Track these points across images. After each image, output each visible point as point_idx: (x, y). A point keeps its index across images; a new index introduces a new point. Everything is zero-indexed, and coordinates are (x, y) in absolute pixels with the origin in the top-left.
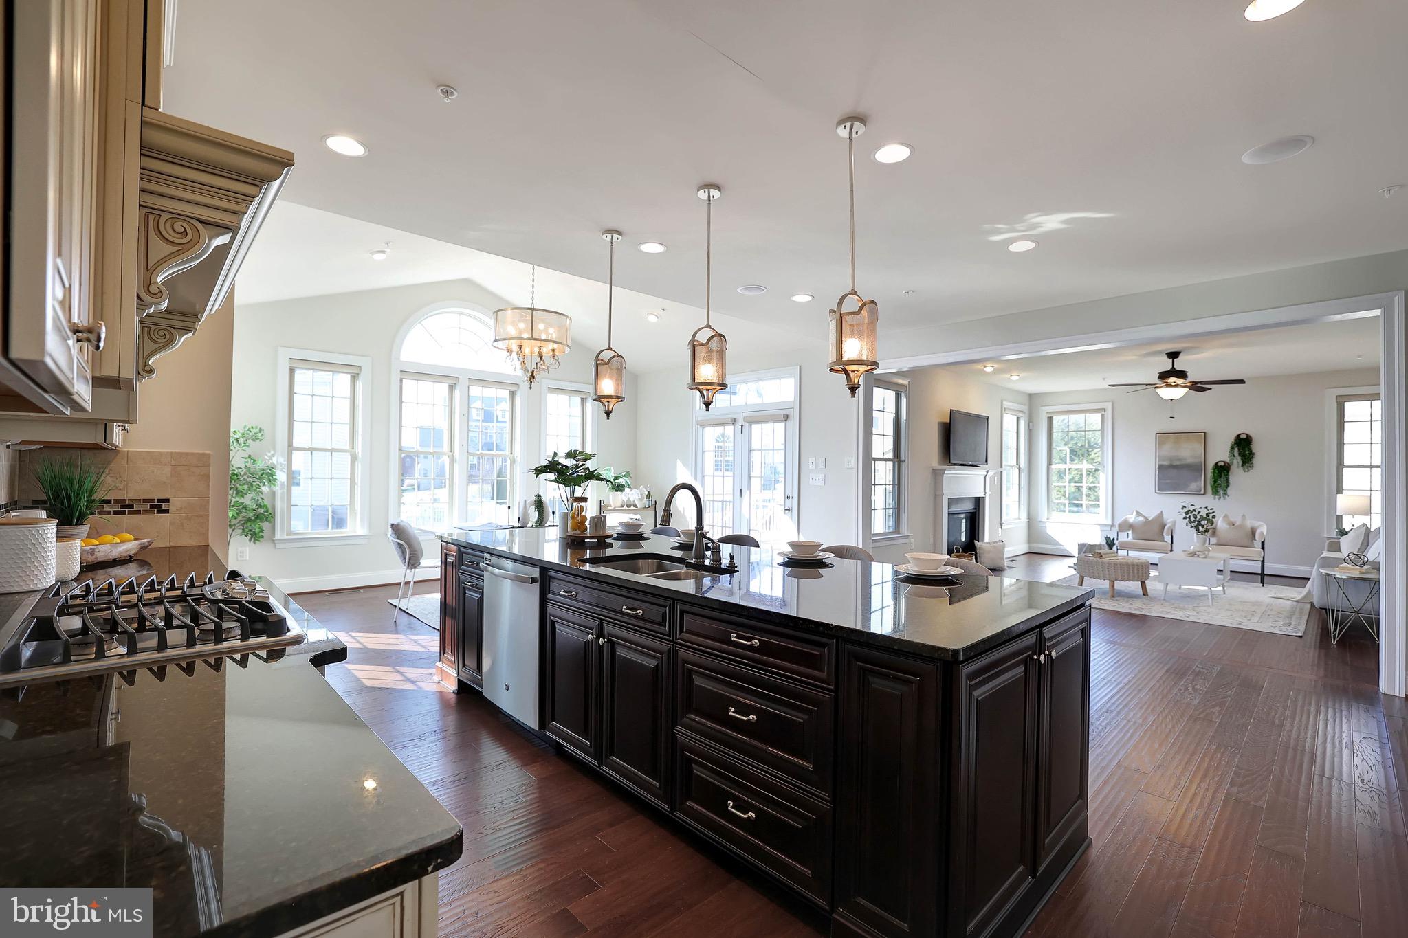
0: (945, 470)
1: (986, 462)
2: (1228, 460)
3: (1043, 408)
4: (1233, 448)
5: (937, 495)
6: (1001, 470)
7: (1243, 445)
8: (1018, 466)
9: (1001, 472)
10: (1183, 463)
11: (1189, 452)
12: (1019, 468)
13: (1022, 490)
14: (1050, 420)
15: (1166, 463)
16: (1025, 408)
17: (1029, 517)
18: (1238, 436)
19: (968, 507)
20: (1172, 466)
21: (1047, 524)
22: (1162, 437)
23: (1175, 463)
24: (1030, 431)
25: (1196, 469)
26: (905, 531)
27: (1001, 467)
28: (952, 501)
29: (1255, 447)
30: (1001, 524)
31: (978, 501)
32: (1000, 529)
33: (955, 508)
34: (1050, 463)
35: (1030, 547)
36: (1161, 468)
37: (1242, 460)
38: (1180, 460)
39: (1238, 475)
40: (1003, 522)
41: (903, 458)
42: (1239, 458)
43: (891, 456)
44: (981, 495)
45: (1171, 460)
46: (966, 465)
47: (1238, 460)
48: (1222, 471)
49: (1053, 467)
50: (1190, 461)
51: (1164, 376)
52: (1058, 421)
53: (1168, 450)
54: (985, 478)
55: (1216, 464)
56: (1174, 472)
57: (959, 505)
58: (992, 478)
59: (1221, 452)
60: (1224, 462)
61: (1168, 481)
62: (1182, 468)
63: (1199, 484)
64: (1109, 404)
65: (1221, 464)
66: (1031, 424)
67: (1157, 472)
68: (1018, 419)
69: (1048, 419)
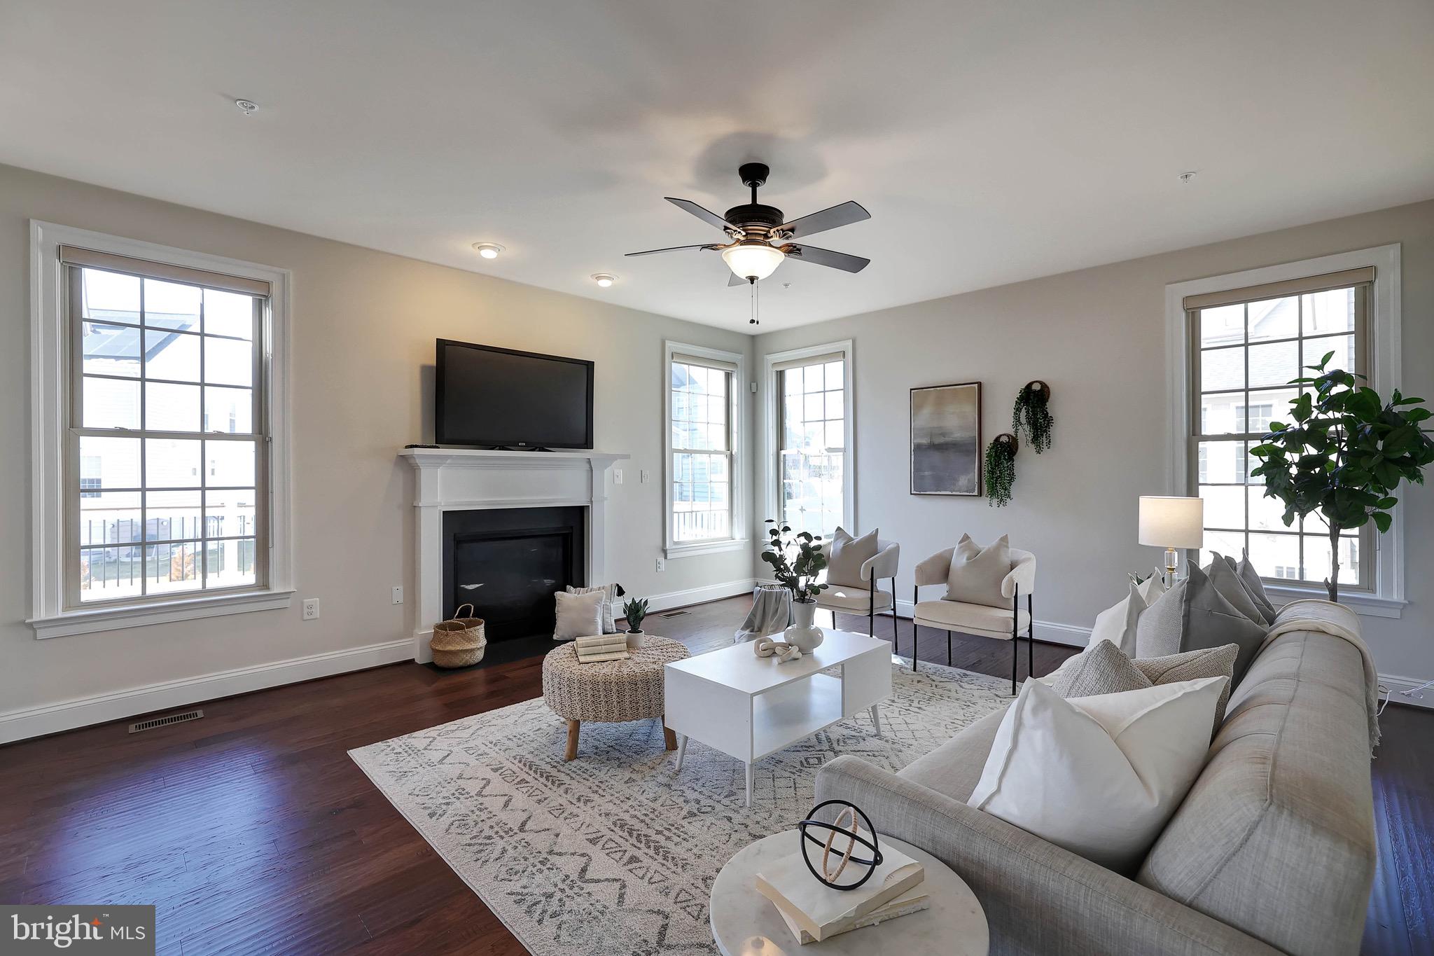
1: (588, 442)
2: (1011, 432)
3: (769, 357)
4: (1018, 410)
7: (1035, 401)
8: (727, 451)
10: (947, 439)
11: (955, 420)
12: (731, 455)
14: (781, 376)
15: (925, 441)
18: (1030, 385)
22: (919, 395)
23: (938, 441)
24: (753, 395)
28: (457, 518)
29: (1056, 407)
34: (779, 448)
35: (755, 584)
36: (918, 449)
37: (1033, 431)
38: (943, 435)
39: (1028, 462)
42: (1027, 427)
44: (581, 502)
45: (931, 436)
47: (1025, 433)
48: (1005, 450)
49: (783, 453)
50: (957, 436)
51: (739, 216)
52: (792, 376)
53: (926, 417)
55: (997, 439)
56: (936, 457)
59: (1002, 417)
60: (1008, 436)
61: (926, 473)
62: (947, 449)
63: (970, 476)
64: (850, 343)
65: (1004, 439)
66: (754, 385)
67: (912, 456)
68: (728, 376)
69: (777, 375)
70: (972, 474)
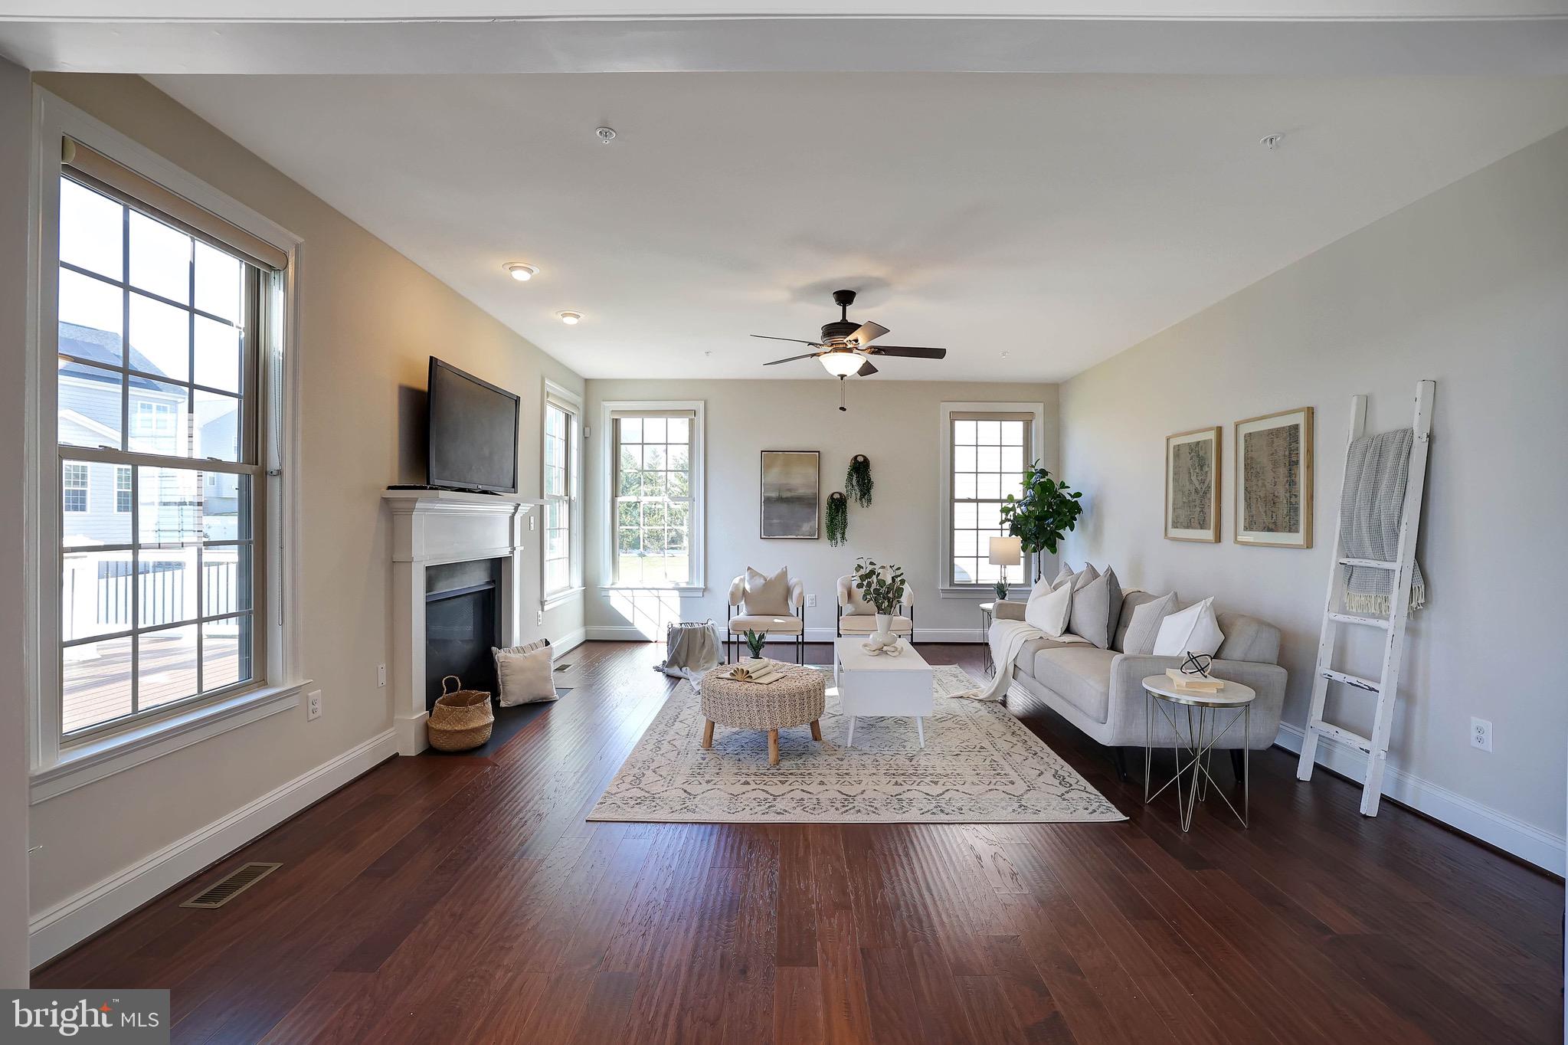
0: (415, 500)
1: (514, 487)
2: (844, 491)
3: (606, 404)
4: (850, 475)
5: (395, 564)
6: (541, 502)
7: (860, 469)
8: (567, 498)
9: (542, 507)
10: (793, 494)
11: (800, 480)
12: (570, 502)
13: (574, 537)
14: (616, 423)
15: (774, 495)
16: (579, 400)
17: (585, 583)
18: (856, 457)
19: (477, 580)
20: (781, 500)
21: (611, 593)
22: (769, 457)
23: (785, 495)
24: (586, 440)
25: (809, 502)
26: (283, 677)
27: (542, 497)
28: (434, 574)
29: (875, 474)
30: (542, 603)
31: (497, 568)
32: (540, 612)
33: (444, 588)
34: (615, 495)
35: (586, 632)
36: (768, 502)
37: (861, 491)
38: (790, 490)
39: (856, 512)
40: (545, 598)
41: (274, 463)
42: (857, 489)
43: (230, 453)
44: (504, 552)
45: (780, 490)
46: (470, 491)
47: (855, 492)
48: (838, 505)
49: (619, 499)
50: (801, 491)
51: (828, 333)
52: (630, 428)
53: (775, 475)
54: (512, 518)
55: (832, 496)
56: (783, 508)
57: (456, 579)
58: (526, 519)
59: (836, 481)
60: (840, 494)
61: (775, 521)
62: (792, 502)
63: (812, 523)
64: (701, 404)
65: (836, 496)
66: (587, 429)
67: (763, 507)
68: (568, 418)
69: (613, 422)
70: (813, 522)
